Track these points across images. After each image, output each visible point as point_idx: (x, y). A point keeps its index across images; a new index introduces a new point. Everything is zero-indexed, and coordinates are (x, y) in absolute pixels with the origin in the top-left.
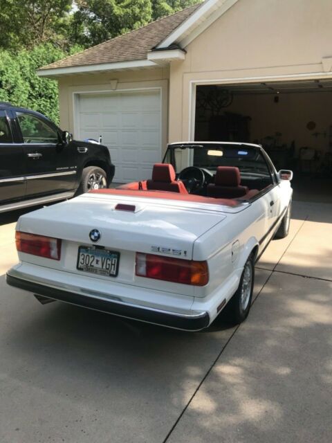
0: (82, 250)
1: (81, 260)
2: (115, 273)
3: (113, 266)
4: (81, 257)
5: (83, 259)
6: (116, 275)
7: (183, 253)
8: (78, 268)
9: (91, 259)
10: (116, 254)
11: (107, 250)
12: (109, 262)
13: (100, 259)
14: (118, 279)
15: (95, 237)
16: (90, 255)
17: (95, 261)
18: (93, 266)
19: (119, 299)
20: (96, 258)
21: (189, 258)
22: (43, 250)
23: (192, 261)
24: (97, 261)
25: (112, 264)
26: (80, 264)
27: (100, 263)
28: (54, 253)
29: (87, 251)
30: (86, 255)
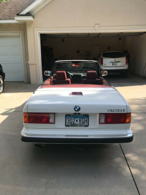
0: (67, 116)
1: (67, 121)
2: (87, 125)
3: (86, 122)
4: (67, 120)
5: (69, 121)
6: (88, 126)
7: (123, 110)
8: (66, 126)
9: (73, 120)
10: (87, 116)
11: (82, 115)
12: (83, 120)
13: (78, 119)
14: (89, 127)
15: (78, 109)
16: (72, 118)
17: (75, 121)
18: (75, 123)
19: (87, 136)
20: (76, 119)
21: (125, 112)
22: (44, 120)
23: (127, 113)
24: (77, 121)
25: (85, 121)
26: (67, 124)
27: (78, 121)
28: (51, 120)
29: (70, 117)
30: (70, 118)
